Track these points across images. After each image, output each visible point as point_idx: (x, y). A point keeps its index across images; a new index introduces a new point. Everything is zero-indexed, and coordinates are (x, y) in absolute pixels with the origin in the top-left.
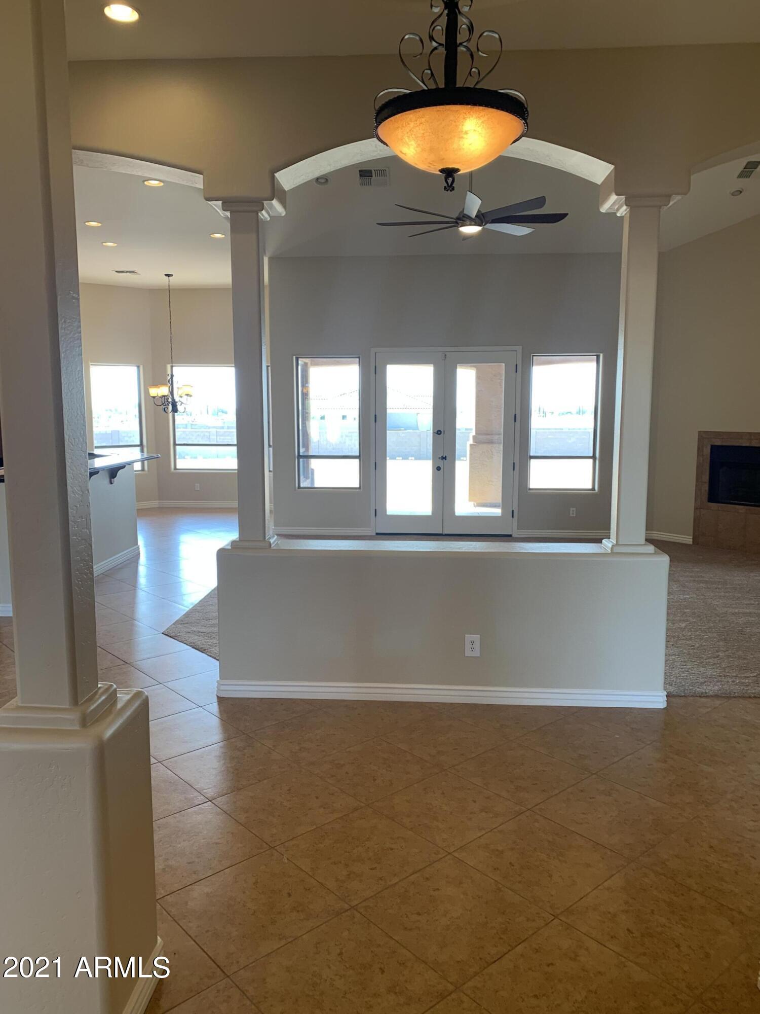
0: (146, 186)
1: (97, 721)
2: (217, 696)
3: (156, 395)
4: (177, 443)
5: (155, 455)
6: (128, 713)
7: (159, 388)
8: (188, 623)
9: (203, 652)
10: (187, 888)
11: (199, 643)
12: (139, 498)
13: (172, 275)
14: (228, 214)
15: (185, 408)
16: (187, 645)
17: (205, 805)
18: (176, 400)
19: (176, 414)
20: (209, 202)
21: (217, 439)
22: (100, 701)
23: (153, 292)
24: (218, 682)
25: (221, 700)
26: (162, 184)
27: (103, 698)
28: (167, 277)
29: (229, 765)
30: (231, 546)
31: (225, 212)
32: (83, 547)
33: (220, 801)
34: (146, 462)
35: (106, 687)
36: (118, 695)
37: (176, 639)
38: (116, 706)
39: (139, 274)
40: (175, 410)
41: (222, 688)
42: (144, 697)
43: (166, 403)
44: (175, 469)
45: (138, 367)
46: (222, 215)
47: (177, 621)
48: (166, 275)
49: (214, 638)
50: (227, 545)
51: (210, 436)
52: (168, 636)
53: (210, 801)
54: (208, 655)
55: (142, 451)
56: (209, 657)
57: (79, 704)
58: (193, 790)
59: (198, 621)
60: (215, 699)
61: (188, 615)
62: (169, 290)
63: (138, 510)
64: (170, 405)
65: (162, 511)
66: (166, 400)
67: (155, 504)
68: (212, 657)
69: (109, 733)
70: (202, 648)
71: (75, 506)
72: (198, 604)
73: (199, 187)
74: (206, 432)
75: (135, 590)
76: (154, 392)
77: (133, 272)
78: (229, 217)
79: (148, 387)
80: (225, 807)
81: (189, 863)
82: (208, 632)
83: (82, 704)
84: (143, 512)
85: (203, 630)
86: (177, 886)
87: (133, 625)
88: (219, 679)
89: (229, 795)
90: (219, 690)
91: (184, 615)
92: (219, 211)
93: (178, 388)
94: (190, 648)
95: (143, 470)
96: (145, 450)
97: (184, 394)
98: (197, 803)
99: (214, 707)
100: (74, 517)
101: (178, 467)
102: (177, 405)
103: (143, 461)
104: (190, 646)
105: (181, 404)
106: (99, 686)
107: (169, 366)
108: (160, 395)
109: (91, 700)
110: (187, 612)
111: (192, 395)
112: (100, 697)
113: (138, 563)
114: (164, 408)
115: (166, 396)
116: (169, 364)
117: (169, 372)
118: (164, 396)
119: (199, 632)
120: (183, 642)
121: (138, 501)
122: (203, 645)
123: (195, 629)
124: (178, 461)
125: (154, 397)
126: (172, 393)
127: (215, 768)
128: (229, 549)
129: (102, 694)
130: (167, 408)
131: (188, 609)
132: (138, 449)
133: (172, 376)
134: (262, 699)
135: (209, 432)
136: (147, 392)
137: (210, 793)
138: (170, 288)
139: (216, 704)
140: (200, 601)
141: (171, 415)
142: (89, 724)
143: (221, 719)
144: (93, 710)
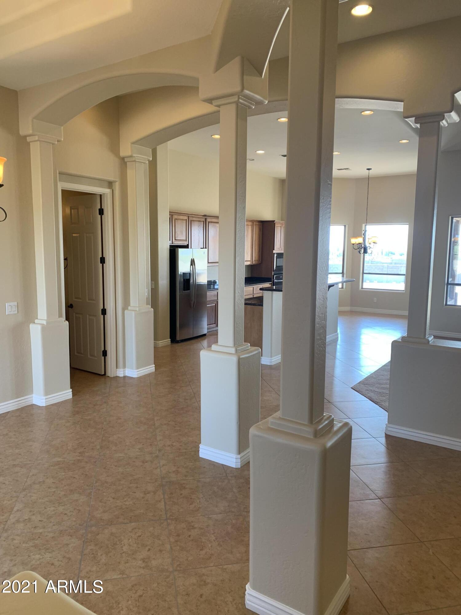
0: (363, 115)
1: (322, 435)
2: (385, 433)
3: (355, 243)
4: (365, 272)
5: (351, 279)
6: (340, 434)
7: (357, 238)
8: (367, 384)
9: (376, 404)
10: (364, 549)
11: (374, 398)
12: (340, 305)
13: (371, 169)
14: (418, 126)
15: (372, 251)
16: (366, 397)
17: (377, 500)
18: (367, 246)
19: (365, 254)
20: (406, 119)
21: (387, 270)
22: (324, 424)
23: (358, 181)
24: (386, 424)
25: (387, 436)
26: (372, 113)
27: (326, 422)
28: (368, 170)
29: (393, 479)
30: (402, 339)
31: (417, 124)
32: (322, 331)
33: (386, 500)
34: (345, 284)
35: (328, 416)
36: (334, 422)
37: (359, 393)
38: (334, 428)
39: (351, 170)
40: (365, 252)
41: (389, 429)
42: (350, 426)
43: (361, 248)
44: (362, 288)
45: (345, 226)
46: (414, 127)
47: (361, 381)
48: (367, 169)
49: (384, 396)
50: (399, 339)
51: (383, 268)
52: (355, 390)
53: (380, 499)
54: (380, 406)
55: (343, 276)
56: (380, 408)
57: (314, 423)
58: (369, 489)
59: (373, 384)
60: (384, 435)
61: (367, 379)
62: (369, 178)
63: (339, 311)
64: (363, 249)
65: (352, 313)
66: (361, 246)
67: (348, 308)
68: (382, 408)
69: (329, 444)
70: (376, 401)
71: (319, 307)
72: (374, 373)
73: (400, 111)
74: (381, 266)
75: (335, 359)
76: (354, 241)
77: (348, 169)
78: (419, 127)
79: (351, 238)
80: (389, 506)
81: (366, 534)
82: (380, 392)
83: (315, 423)
84: (341, 313)
85: (377, 390)
86: (358, 547)
87: (333, 380)
88: (387, 423)
89: (392, 498)
90: (386, 429)
91: (364, 379)
92: (411, 124)
93: (369, 238)
94: (369, 400)
95: (342, 288)
96: (345, 276)
97: (372, 242)
98: (371, 498)
99: (383, 440)
100: (318, 313)
101: (364, 287)
102: (367, 249)
103: (342, 283)
104: (368, 399)
105: (370, 248)
106: (324, 415)
107: (364, 225)
108: (357, 243)
109: (320, 422)
110: (367, 377)
111: (377, 242)
112: (324, 422)
113: (337, 343)
114: (359, 251)
115: (361, 243)
116: (364, 223)
117: (363, 229)
118: (360, 243)
119: (374, 391)
120: (364, 396)
121: (339, 306)
122: (377, 399)
123: (371, 388)
124: (364, 283)
125: (353, 244)
126: (364, 240)
127: (383, 479)
128: (400, 342)
129: (326, 420)
130: (361, 251)
131: (367, 376)
132: (341, 275)
133: (365, 231)
134: (415, 442)
135: (383, 266)
136: (349, 241)
137: (380, 494)
138: (369, 177)
139: (384, 438)
140: (375, 372)
141: (362, 255)
142: (318, 436)
143: (387, 448)
144: (320, 429)
